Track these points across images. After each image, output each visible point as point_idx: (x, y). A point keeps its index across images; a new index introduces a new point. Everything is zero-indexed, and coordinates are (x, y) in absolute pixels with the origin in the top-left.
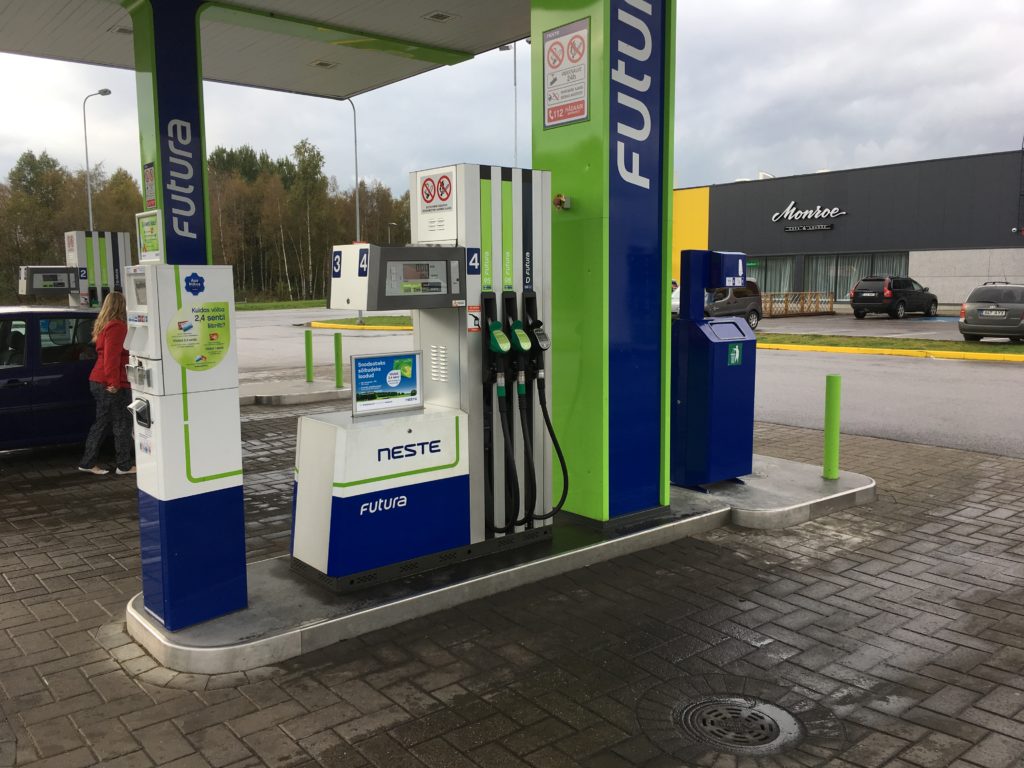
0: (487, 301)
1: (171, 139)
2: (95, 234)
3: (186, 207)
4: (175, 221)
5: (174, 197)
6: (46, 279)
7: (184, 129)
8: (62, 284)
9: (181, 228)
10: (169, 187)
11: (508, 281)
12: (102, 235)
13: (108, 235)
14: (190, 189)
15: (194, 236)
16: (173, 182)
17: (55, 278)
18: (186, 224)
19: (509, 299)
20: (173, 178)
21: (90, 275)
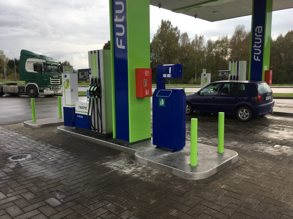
0: (92, 79)
1: (256, 32)
2: (233, 62)
3: (258, 52)
4: (255, 56)
5: (255, 49)
6: (222, 74)
7: (260, 28)
8: (225, 75)
9: (256, 58)
10: (254, 47)
11: (96, 76)
12: (235, 62)
13: (237, 62)
14: (260, 46)
15: (260, 60)
16: (255, 45)
17: (223, 74)
18: (258, 57)
19: (96, 79)
20: (255, 44)
21: (231, 73)
